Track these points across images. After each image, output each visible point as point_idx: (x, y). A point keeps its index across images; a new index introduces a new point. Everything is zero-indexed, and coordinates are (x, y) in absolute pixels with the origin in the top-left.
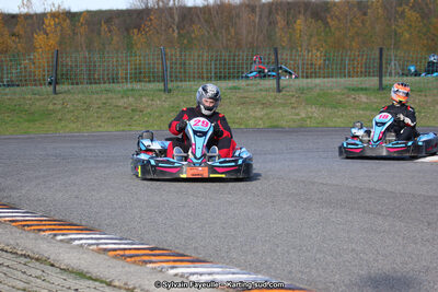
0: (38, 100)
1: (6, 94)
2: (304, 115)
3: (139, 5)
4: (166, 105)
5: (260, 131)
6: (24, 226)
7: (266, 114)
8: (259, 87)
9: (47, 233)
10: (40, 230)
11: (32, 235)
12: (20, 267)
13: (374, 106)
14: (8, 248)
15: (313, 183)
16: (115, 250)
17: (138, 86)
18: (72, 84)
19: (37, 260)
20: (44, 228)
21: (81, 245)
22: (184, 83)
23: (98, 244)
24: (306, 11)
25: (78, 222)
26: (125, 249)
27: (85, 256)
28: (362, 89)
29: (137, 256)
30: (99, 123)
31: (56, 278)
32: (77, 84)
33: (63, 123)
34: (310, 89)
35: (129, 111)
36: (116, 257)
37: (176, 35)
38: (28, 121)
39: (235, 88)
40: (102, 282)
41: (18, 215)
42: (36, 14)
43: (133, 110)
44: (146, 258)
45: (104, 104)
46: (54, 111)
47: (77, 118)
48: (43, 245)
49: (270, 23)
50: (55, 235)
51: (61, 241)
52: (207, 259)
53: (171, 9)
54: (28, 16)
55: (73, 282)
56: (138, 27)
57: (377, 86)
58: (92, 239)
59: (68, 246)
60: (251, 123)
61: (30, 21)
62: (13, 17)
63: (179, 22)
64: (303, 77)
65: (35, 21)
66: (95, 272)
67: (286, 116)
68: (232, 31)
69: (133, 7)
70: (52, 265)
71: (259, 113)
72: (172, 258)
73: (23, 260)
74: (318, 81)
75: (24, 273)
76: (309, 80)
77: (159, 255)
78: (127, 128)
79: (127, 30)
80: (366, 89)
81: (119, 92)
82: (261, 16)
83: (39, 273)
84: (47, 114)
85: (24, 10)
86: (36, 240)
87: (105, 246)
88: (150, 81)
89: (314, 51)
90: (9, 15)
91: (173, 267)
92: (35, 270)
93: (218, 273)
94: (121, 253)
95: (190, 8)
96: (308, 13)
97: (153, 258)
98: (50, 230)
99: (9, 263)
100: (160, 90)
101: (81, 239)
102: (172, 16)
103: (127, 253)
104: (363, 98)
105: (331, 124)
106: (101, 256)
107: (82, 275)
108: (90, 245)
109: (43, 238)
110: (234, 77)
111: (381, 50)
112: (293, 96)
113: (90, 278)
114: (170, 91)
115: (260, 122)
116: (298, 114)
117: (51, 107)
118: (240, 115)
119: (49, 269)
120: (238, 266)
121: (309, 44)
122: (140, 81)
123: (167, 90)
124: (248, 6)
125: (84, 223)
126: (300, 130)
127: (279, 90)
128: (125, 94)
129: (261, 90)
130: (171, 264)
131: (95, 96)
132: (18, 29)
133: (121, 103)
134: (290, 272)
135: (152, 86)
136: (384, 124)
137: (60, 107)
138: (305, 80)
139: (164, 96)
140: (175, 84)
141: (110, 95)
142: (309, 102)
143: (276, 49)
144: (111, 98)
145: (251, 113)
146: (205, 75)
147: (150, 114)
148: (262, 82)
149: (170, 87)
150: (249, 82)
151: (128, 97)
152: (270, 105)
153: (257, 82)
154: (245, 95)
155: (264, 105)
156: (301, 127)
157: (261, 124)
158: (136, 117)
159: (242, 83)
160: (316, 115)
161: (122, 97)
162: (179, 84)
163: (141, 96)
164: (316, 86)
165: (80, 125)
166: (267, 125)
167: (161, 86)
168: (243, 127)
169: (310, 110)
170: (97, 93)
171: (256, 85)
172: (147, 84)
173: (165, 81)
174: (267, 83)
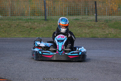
2: (107, 32)
4: (46, 26)
5: (88, 39)
7: (91, 31)
8: (88, 19)
15: (110, 63)
17: (33, 17)
18: (3, 16)
22: (54, 17)
25: (4, 78)
30: (15, 34)
32: (6, 16)
34: (110, 21)
35: (29, 28)
39: (77, 19)
43: (31, 28)
45: (18, 25)
47: (5, 31)
60: (84, 35)
64: (108, 15)
67: (99, 32)
71: (87, 31)
74: (114, 17)
76: (110, 17)
78: (28, 36)
81: (24, 20)
88: (38, 16)
89: (113, 4)
100: (43, 20)
110: (76, 15)
112: (103, 24)
115: (88, 35)
116: (105, 32)
118: (79, 32)
122: (34, 15)
123: (46, 20)
126: (105, 39)
127: (96, 21)
128: (27, 21)
129: (88, 21)
131: (14, 21)
133: (26, 25)
135: (39, 17)
138: (109, 17)
139: (45, 22)
140: (50, 17)
142: (110, 27)
143: (96, 2)
144: (21, 23)
145: (84, 31)
146: (63, 13)
147: (38, 30)
148: (89, 17)
149: (47, 18)
150: (83, 17)
151: (28, 22)
152: (93, 27)
153: (87, 17)
154: (81, 23)
155: (90, 27)
156: (106, 37)
157: (88, 36)
158: (32, 32)
159: (80, 17)
160: (113, 32)
161: (26, 22)
162: (52, 17)
163: (34, 22)
164: (114, 19)
165: (6, 34)
166: (91, 36)
167: (43, 17)
168: (80, 37)
169: (110, 30)
170: (15, 20)
171: (87, 18)
172: (37, 17)
173: (45, 15)
174: (91, 17)
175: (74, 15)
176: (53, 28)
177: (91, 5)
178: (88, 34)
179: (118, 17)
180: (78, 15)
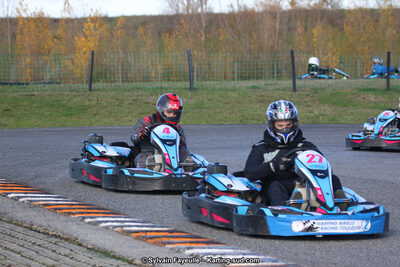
0: (75, 96)
1: (46, 91)
2: (317, 113)
3: (171, 11)
4: (192, 102)
6: (56, 209)
8: (276, 87)
9: (77, 216)
10: (70, 213)
11: (63, 218)
12: (50, 246)
13: (382, 105)
14: (41, 229)
16: (138, 232)
17: (166, 84)
18: (107, 82)
19: (66, 240)
20: (74, 211)
21: (107, 228)
22: (208, 82)
23: (122, 227)
24: (322, 18)
26: (146, 231)
27: (110, 237)
28: (371, 90)
29: (157, 237)
30: (130, 118)
31: (83, 256)
32: (111, 82)
33: (97, 117)
34: (323, 89)
36: (138, 238)
37: (203, 38)
38: (67, 115)
39: (255, 87)
40: (124, 260)
41: (51, 199)
42: (77, 19)
44: (165, 240)
45: (135, 100)
46: (90, 107)
47: (111, 113)
48: (72, 227)
49: (289, 29)
50: (84, 218)
51: (89, 223)
52: (221, 240)
53: (199, 14)
54: (69, 21)
55: (97, 261)
56: (170, 32)
57: (385, 87)
58: (117, 221)
59: (95, 227)
61: (70, 25)
62: (56, 21)
63: (206, 27)
65: (75, 25)
66: (118, 251)
67: (301, 113)
68: (254, 35)
69: (165, 14)
70: (80, 245)
72: (189, 240)
73: (54, 240)
74: (330, 82)
75: (54, 251)
76: (323, 81)
77: (177, 237)
79: (160, 34)
80: (374, 90)
81: (149, 90)
82: (280, 22)
83: (68, 252)
84: (83, 109)
85: (66, 15)
86: (66, 221)
87: (128, 229)
88: (177, 81)
89: (330, 55)
90: (52, 19)
91: (189, 248)
92: (64, 248)
93: (230, 254)
94: (143, 234)
95: (217, 15)
96: (325, 20)
97: (171, 240)
98: (79, 213)
99: (41, 242)
100: (187, 89)
101: (107, 222)
102: (200, 21)
103: (148, 234)
104: (372, 97)
105: (341, 121)
106: (125, 237)
107: (106, 254)
108: (115, 227)
109: (73, 221)
110: (254, 77)
111: (389, 53)
112: (308, 95)
113: (114, 257)
114: (195, 90)
116: (311, 112)
117: (86, 103)
118: (259, 112)
119: (76, 248)
120: (249, 248)
121: (325, 48)
122: (168, 80)
123: (191, 88)
124: (270, 13)
125: (110, 207)
126: (313, 125)
127: (295, 90)
128: (154, 92)
129: (278, 89)
130: (188, 245)
131: (128, 93)
132: (59, 32)
134: (296, 254)
135: (179, 84)
136: (386, 120)
137: (94, 103)
138: (318, 81)
139: (189, 94)
140: (200, 83)
141: (140, 92)
142: (322, 101)
143: (292, 52)
144: (141, 95)
146: (228, 75)
148: (279, 82)
149: (195, 85)
150: (269, 82)
151: (157, 95)
153: (275, 82)
154: (264, 94)
156: (314, 123)
159: (261, 83)
160: (328, 113)
161: (152, 95)
162: (204, 83)
164: (329, 86)
165: (112, 119)
167: (187, 85)
168: (261, 123)
169: (322, 108)
170: (129, 90)
171: (274, 85)
172: (175, 83)
173: (191, 80)
174: (284, 83)
175: (249, 78)
176: (206, 105)
177: (285, 58)
180: (257, 78)
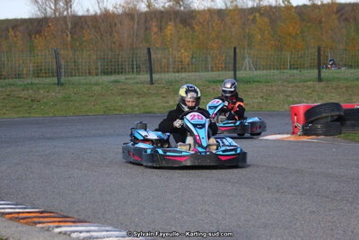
3: (40, 15)
4: (60, 96)
5: (137, 116)
7: (142, 102)
8: (136, 80)
17: (36, 81)
22: (74, 78)
24: (176, 18)
28: (220, 82)
30: (4, 111)
34: (177, 81)
35: (29, 101)
37: (69, 39)
39: (116, 82)
43: (32, 101)
45: (8, 95)
49: (146, 29)
53: (65, 17)
56: (40, 33)
60: (129, 110)
63: (72, 29)
64: (174, 72)
67: (157, 103)
69: (35, 17)
71: (135, 101)
74: (183, 75)
76: (177, 74)
78: (27, 115)
79: (30, 35)
81: (21, 85)
82: (138, 23)
88: (46, 77)
89: (183, 51)
96: (178, 20)
100: (55, 84)
102: (66, 23)
110: (115, 73)
111: (235, 48)
112: (164, 88)
114: (62, 84)
115: (136, 109)
116: (167, 102)
118: (120, 103)
122: (38, 77)
123: (59, 84)
124: (128, 14)
127: (152, 83)
128: (25, 88)
129: (137, 83)
133: (23, 94)
135: (48, 80)
139: (58, 88)
140: (67, 79)
141: (13, 88)
143: (149, 49)
144: (14, 91)
145: (129, 102)
146: (92, 71)
147: (46, 104)
148: (138, 76)
149: (62, 81)
150: (128, 76)
151: (28, 90)
152: (145, 95)
153: (135, 76)
154: (124, 87)
155: (140, 95)
157: (137, 111)
158: (35, 106)
159: (121, 77)
161: (23, 90)
162: (71, 78)
163: (39, 89)
164: (183, 79)
166: (142, 111)
167: (55, 80)
168: (122, 113)
170: (3, 87)
171: (133, 79)
172: (44, 79)
173: (59, 76)
174: (142, 76)
175: (111, 73)
176: (73, 99)
177: (142, 54)
178: (137, 106)
179: (190, 74)
180: (119, 73)
